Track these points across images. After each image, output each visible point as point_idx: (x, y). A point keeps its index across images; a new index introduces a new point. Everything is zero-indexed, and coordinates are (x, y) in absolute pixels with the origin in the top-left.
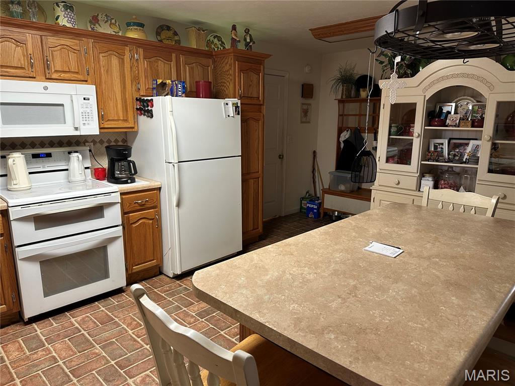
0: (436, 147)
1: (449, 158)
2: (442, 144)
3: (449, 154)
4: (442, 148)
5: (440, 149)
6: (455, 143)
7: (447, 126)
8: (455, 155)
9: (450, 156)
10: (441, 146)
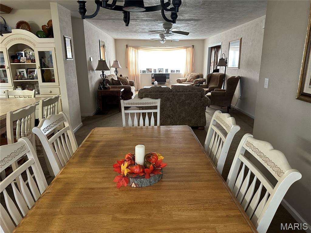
0: (20, 73)
1: (28, 78)
2: (23, 71)
3: (27, 76)
4: (23, 73)
5: (22, 74)
6: (30, 71)
7: (21, 63)
8: (30, 76)
9: (28, 77)
10: (23, 72)
